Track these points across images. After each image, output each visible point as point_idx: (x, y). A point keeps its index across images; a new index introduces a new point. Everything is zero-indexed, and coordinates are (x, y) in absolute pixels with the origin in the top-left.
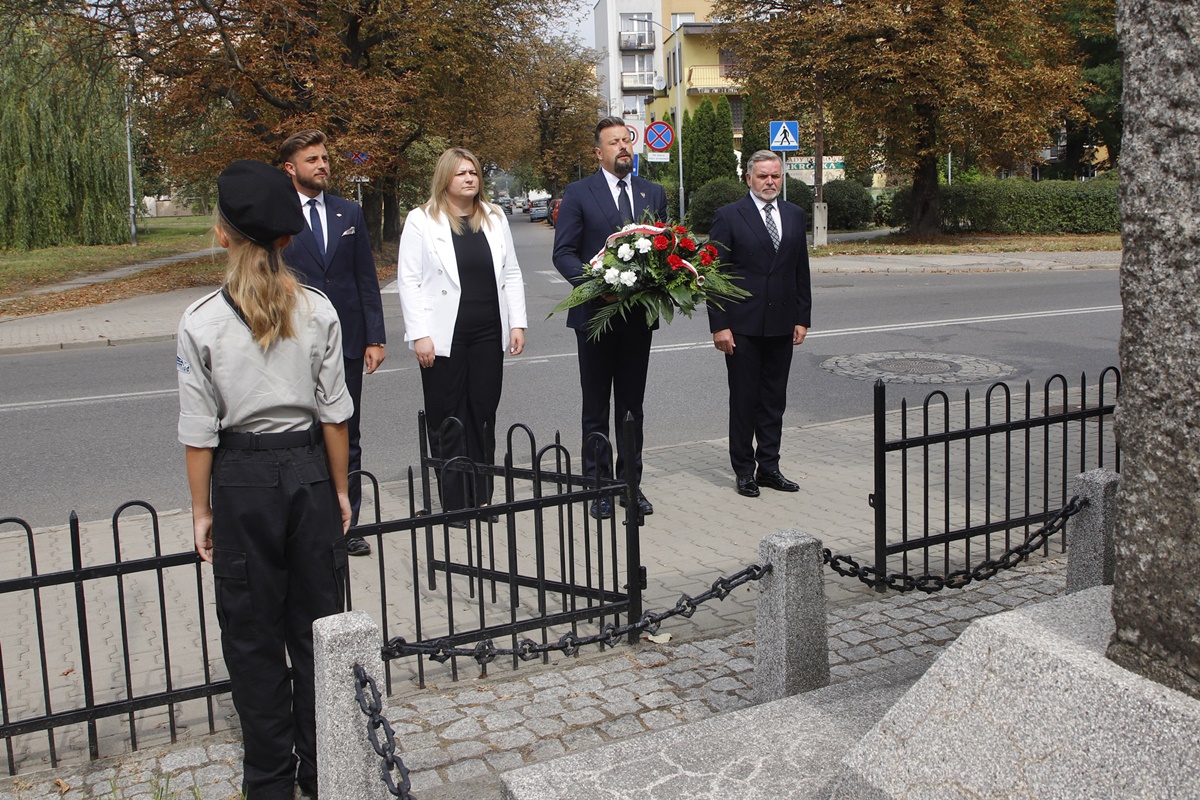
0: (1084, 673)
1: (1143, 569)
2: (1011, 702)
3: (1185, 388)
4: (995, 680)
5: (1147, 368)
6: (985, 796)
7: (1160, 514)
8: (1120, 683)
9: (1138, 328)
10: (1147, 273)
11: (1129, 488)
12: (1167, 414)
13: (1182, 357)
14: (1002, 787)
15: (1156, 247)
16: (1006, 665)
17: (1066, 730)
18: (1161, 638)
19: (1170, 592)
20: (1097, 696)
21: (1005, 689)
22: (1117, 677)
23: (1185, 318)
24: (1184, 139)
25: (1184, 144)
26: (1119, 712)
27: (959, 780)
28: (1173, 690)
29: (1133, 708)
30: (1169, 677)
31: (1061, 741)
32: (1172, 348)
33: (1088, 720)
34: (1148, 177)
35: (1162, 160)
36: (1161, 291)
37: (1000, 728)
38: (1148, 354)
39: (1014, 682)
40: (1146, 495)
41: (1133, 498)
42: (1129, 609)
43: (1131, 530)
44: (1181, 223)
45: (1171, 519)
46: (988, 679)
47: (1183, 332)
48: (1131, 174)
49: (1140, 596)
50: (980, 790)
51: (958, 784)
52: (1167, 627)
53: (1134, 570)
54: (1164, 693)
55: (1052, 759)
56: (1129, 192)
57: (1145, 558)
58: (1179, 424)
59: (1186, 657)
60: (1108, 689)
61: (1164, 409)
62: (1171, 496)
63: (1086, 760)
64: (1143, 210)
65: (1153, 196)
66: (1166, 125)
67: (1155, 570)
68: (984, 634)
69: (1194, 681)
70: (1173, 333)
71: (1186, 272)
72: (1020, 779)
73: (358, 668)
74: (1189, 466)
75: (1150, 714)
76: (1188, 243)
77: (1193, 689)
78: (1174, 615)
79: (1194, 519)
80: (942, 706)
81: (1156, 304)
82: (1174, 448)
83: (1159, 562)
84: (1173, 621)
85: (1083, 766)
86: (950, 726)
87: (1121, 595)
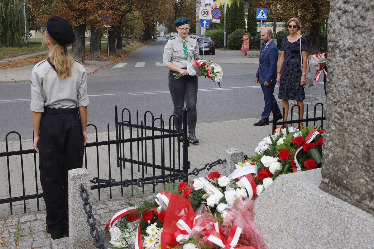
0: (310, 192)
1: (330, 158)
2: (287, 202)
3: (344, 98)
4: (283, 194)
5: (333, 92)
6: (277, 231)
7: (336, 140)
8: (320, 196)
9: (331, 78)
10: (334, 59)
11: (327, 131)
12: (339, 107)
13: (344, 88)
14: (282, 229)
15: (337, 51)
16: (287, 190)
17: (303, 211)
18: (335, 181)
19: (338, 166)
20: (313, 200)
21: (286, 198)
22: (320, 194)
23: (345, 75)
24: (347, 14)
25: (347, 16)
26: (319, 205)
27: (270, 227)
28: (338, 198)
29: (323, 204)
30: (337, 194)
31: (301, 214)
32: (341, 85)
33: (310, 207)
34: (336, 27)
35: (340, 21)
36: (338, 66)
37: (283, 210)
38: (334, 87)
39: (289, 195)
40: (332, 134)
41: (328, 135)
43: (327, 145)
44: (345, 43)
45: (339, 142)
46: (281, 194)
47: (344, 80)
48: (331, 26)
49: (329, 167)
50: (275, 230)
51: (269, 228)
52: (337, 177)
53: (328, 159)
54: (334, 199)
55: (298, 220)
56: (330, 32)
57: (331, 155)
58: (342, 110)
59: (342, 188)
60: (317, 197)
61: (338, 105)
62: (339, 134)
63: (308, 220)
64: (334, 38)
65: (337, 33)
66: (342, 9)
67: (334, 159)
68: (281, 180)
69: (344, 196)
70: (341, 80)
71: (346, 59)
72: (288, 226)
73: (82, 186)
74: (344, 124)
75: (329, 206)
76: (347, 49)
77: (344, 198)
78: (339, 174)
79: (345, 142)
80: (267, 203)
81: (337, 70)
82: (340, 118)
83: (335, 156)
84: (338, 175)
85: (307, 222)
86: (269, 209)
87: (323, 167)
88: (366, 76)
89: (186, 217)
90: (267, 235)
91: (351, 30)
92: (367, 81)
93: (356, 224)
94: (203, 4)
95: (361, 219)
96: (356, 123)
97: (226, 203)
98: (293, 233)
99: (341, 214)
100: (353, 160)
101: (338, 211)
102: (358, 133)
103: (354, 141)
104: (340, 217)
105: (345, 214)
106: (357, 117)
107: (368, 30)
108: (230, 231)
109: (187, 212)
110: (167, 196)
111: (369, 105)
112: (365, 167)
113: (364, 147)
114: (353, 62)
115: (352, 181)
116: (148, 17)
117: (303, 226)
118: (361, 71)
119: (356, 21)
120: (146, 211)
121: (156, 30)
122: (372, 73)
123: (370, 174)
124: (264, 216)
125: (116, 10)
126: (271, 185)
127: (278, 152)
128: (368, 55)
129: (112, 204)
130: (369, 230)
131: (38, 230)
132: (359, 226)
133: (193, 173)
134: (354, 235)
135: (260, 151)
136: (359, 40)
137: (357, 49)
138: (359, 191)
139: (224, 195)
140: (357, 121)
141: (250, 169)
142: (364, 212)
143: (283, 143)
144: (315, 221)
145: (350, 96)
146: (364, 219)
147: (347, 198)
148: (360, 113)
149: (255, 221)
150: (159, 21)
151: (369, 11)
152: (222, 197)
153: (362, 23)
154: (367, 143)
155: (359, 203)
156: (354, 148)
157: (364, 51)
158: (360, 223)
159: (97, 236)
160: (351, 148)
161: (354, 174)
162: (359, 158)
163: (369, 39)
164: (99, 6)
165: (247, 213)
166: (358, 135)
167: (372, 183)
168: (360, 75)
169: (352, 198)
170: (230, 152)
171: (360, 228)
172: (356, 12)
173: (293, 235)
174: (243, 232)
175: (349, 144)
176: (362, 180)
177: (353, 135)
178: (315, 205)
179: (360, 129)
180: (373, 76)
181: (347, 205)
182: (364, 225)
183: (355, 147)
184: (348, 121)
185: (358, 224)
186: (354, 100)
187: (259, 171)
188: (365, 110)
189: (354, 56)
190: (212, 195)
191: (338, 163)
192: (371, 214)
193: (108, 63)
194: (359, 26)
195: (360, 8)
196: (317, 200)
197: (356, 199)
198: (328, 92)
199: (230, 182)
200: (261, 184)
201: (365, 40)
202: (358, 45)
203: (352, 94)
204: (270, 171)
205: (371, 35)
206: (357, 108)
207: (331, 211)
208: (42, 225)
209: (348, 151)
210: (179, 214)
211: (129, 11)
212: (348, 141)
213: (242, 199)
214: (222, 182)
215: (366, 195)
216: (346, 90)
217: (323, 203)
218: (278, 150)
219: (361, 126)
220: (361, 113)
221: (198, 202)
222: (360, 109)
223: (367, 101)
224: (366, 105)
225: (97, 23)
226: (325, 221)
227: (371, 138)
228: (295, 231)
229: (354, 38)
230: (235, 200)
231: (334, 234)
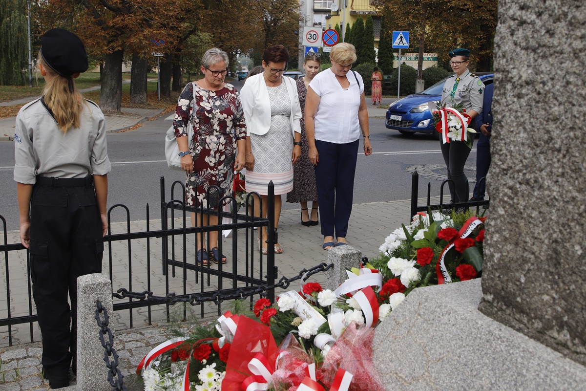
0: (463, 316)
1: (496, 261)
2: (427, 331)
3: (519, 163)
4: (420, 320)
5: (502, 153)
6: (408, 380)
7: (505, 231)
8: (479, 322)
9: (499, 131)
10: (504, 100)
11: (491, 217)
12: (510, 178)
13: (519, 146)
14: (417, 375)
15: (509, 86)
16: (426, 312)
17: (451, 346)
18: (503, 298)
19: (508, 274)
20: (467, 329)
21: (425, 325)
22: (480, 319)
23: (521, 125)
24: (526, 27)
25: (525, 30)
26: (477, 337)
27: (397, 372)
28: (507, 327)
29: (484, 335)
30: (505, 320)
31: (448, 351)
32: (514, 141)
33: (462, 341)
34: (507, 48)
35: (514, 39)
36: (510, 111)
37: (420, 345)
38: (502, 145)
39: (429, 321)
40: (499, 221)
41: (493, 223)
42: (489, 283)
43: (491, 240)
44: (521, 73)
45: (510, 234)
46: (417, 319)
47: (519, 133)
48: (499, 46)
49: (494, 276)
50: (406, 377)
51: (396, 373)
52: (506, 292)
53: (492, 262)
54: (501, 328)
55: (442, 361)
56: (498, 56)
57: (497, 255)
58: (515, 183)
59: (514, 310)
60: (473, 325)
61: (509, 174)
62: (510, 222)
63: (459, 362)
64: (504, 66)
65: (509, 58)
66: (517, 19)
67: (502, 262)
68: (419, 296)
69: (518, 322)
70: (515, 133)
71: (522, 100)
72: (426, 371)
73: (98, 302)
74: (519, 206)
75: (492, 338)
76: (524, 84)
77: (517, 327)
78: (509, 286)
79: (520, 234)
80: (394, 333)
81: (507, 117)
82: (512, 196)
83: (504, 258)
84: (509, 289)
85: (456, 364)
86: (396, 343)
87: (485, 276)
88: (554, 126)
89: (264, 355)
90: (393, 385)
91: (531, 53)
92: (555, 134)
93: (536, 369)
94: (309, 23)
95: (544, 361)
96: (538, 204)
97: (329, 333)
98: (434, 383)
99: (511, 352)
100: (533, 264)
101: (506, 348)
102: (541, 220)
103: (534, 233)
104: (510, 357)
105: (518, 351)
106: (539, 195)
107: (557, 53)
108: (333, 378)
109: (265, 346)
110: (234, 321)
111: (559, 174)
112: (551, 275)
113: (549, 242)
114: (534, 104)
115: (531, 299)
116: (222, 41)
117: (451, 371)
118: (546, 119)
119: (539, 37)
120: (200, 344)
121: (235, 63)
122: (564, 122)
123: (558, 286)
124: (388, 355)
125: (172, 28)
126: (400, 304)
127: (416, 252)
128: (557, 93)
129: (151, 333)
130: (556, 378)
131: (29, 373)
132: (540, 371)
133: (281, 285)
134: (532, 386)
135: (387, 251)
136: (543, 68)
137: (541, 83)
138: (542, 315)
139: (327, 319)
140: (540, 200)
141: (370, 278)
142: (549, 350)
143: (424, 237)
144: (470, 363)
145: (529, 160)
146: (548, 361)
147: (522, 326)
148: (543, 187)
149: (374, 362)
150: (241, 48)
151: (561, 22)
152: (324, 322)
153: (549, 42)
154: (555, 236)
155: (541, 335)
156: (534, 244)
157: (551, 87)
158: (542, 367)
159: (118, 384)
160: (529, 245)
161: (534, 287)
162: (542, 260)
163: (560, 67)
164: (146, 23)
165: (361, 349)
166: (541, 222)
167: (563, 301)
168: (544, 126)
169: (530, 327)
170: (340, 252)
171: (542, 376)
172: (539, 23)
173: (434, 387)
174: (354, 379)
175: (526, 237)
176: (546, 298)
177: (532, 223)
178: (470, 337)
179: (544, 213)
180: (564, 127)
181: (521, 337)
182: (548, 371)
183: (536, 243)
184: (524, 200)
185: (539, 369)
186: (535, 166)
187: (384, 282)
188: (551, 183)
189: (535, 95)
190: (307, 320)
191: (508, 269)
192: (559, 352)
193: (157, 112)
194: (544, 46)
195: (545, 17)
196: (473, 330)
197: (537, 328)
198: (493, 153)
199: (336, 300)
200: (387, 303)
201: (553, 68)
202: (542, 76)
203: (531, 155)
204: (402, 281)
205: (563, 60)
206: (540, 179)
207: (496, 348)
208: (36, 366)
209: (525, 250)
210: (252, 349)
211: (193, 32)
212: (525, 232)
213: (355, 326)
214: (325, 300)
215: (552, 321)
216: (521, 149)
217: (483, 333)
218: (416, 249)
219: (545, 209)
220: (546, 187)
221: (285, 330)
222: (544, 180)
223: (555, 168)
224: (553, 174)
225: (142, 48)
226: (486, 364)
227: (561, 228)
228: (437, 379)
229: (535, 66)
230: (343, 329)
231: (499, 385)
